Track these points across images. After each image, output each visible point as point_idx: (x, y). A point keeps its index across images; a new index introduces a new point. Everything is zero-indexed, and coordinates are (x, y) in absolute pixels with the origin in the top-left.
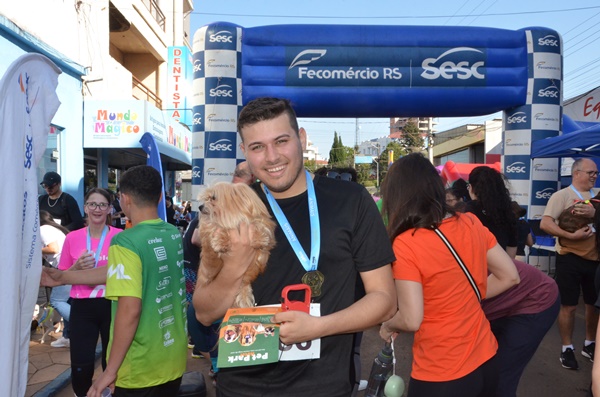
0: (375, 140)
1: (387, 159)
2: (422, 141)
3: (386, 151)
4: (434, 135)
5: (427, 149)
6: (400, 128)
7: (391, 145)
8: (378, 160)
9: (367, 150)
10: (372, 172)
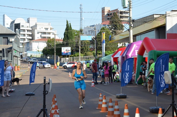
0: (93, 26)
1: (101, 38)
2: (122, 26)
3: (100, 33)
4: (133, 21)
5: (129, 30)
6: (108, 19)
7: (103, 29)
8: (95, 38)
9: (88, 32)
10: (91, 46)
